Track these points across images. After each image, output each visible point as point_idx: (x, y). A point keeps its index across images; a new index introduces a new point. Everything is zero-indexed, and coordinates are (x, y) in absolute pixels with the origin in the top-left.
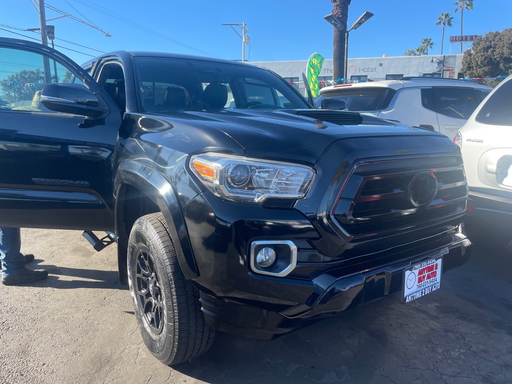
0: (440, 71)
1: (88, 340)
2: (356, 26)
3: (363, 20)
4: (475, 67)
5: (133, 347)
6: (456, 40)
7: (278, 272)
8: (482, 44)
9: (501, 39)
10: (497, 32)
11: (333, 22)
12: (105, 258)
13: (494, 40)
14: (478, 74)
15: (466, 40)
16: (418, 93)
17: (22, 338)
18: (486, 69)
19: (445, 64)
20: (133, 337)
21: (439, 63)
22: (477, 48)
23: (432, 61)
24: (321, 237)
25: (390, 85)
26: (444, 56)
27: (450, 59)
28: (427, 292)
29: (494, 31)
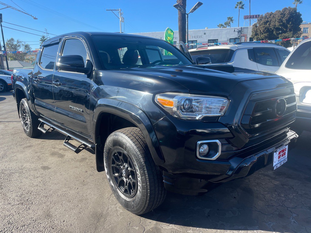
0: (239, 37)
1: (85, 205)
2: (193, 11)
3: (197, 7)
4: (259, 34)
5: (113, 206)
6: (247, 18)
7: (211, 158)
8: (263, 20)
9: (274, 17)
10: (272, 13)
11: (179, 8)
12: (73, 158)
13: (270, 18)
14: (261, 38)
15: (253, 18)
16: (246, 52)
17: (44, 207)
18: (266, 35)
19: (242, 33)
20: (110, 201)
21: (238, 32)
22: (260, 22)
23: (235, 31)
24: (234, 137)
25: (231, 48)
26: (241, 28)
27: (245, 29)
28: (282, 164)
29: (270, 12)
